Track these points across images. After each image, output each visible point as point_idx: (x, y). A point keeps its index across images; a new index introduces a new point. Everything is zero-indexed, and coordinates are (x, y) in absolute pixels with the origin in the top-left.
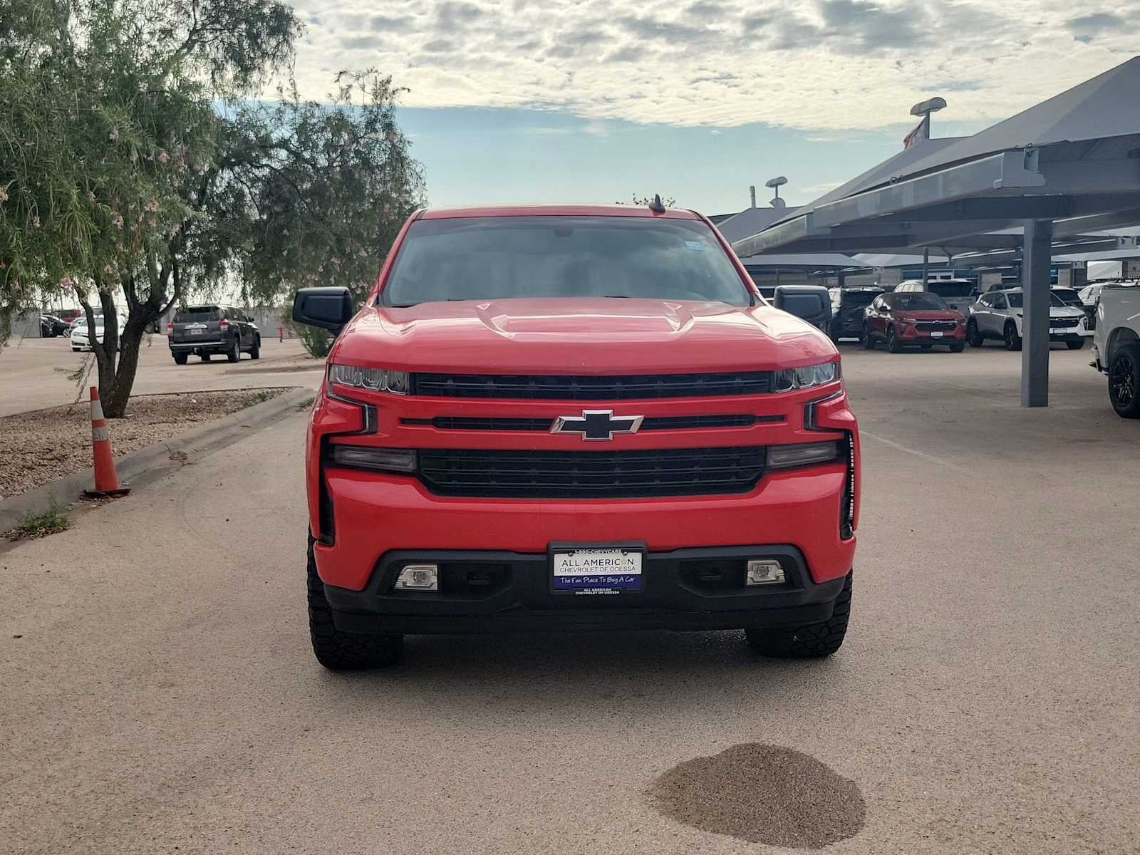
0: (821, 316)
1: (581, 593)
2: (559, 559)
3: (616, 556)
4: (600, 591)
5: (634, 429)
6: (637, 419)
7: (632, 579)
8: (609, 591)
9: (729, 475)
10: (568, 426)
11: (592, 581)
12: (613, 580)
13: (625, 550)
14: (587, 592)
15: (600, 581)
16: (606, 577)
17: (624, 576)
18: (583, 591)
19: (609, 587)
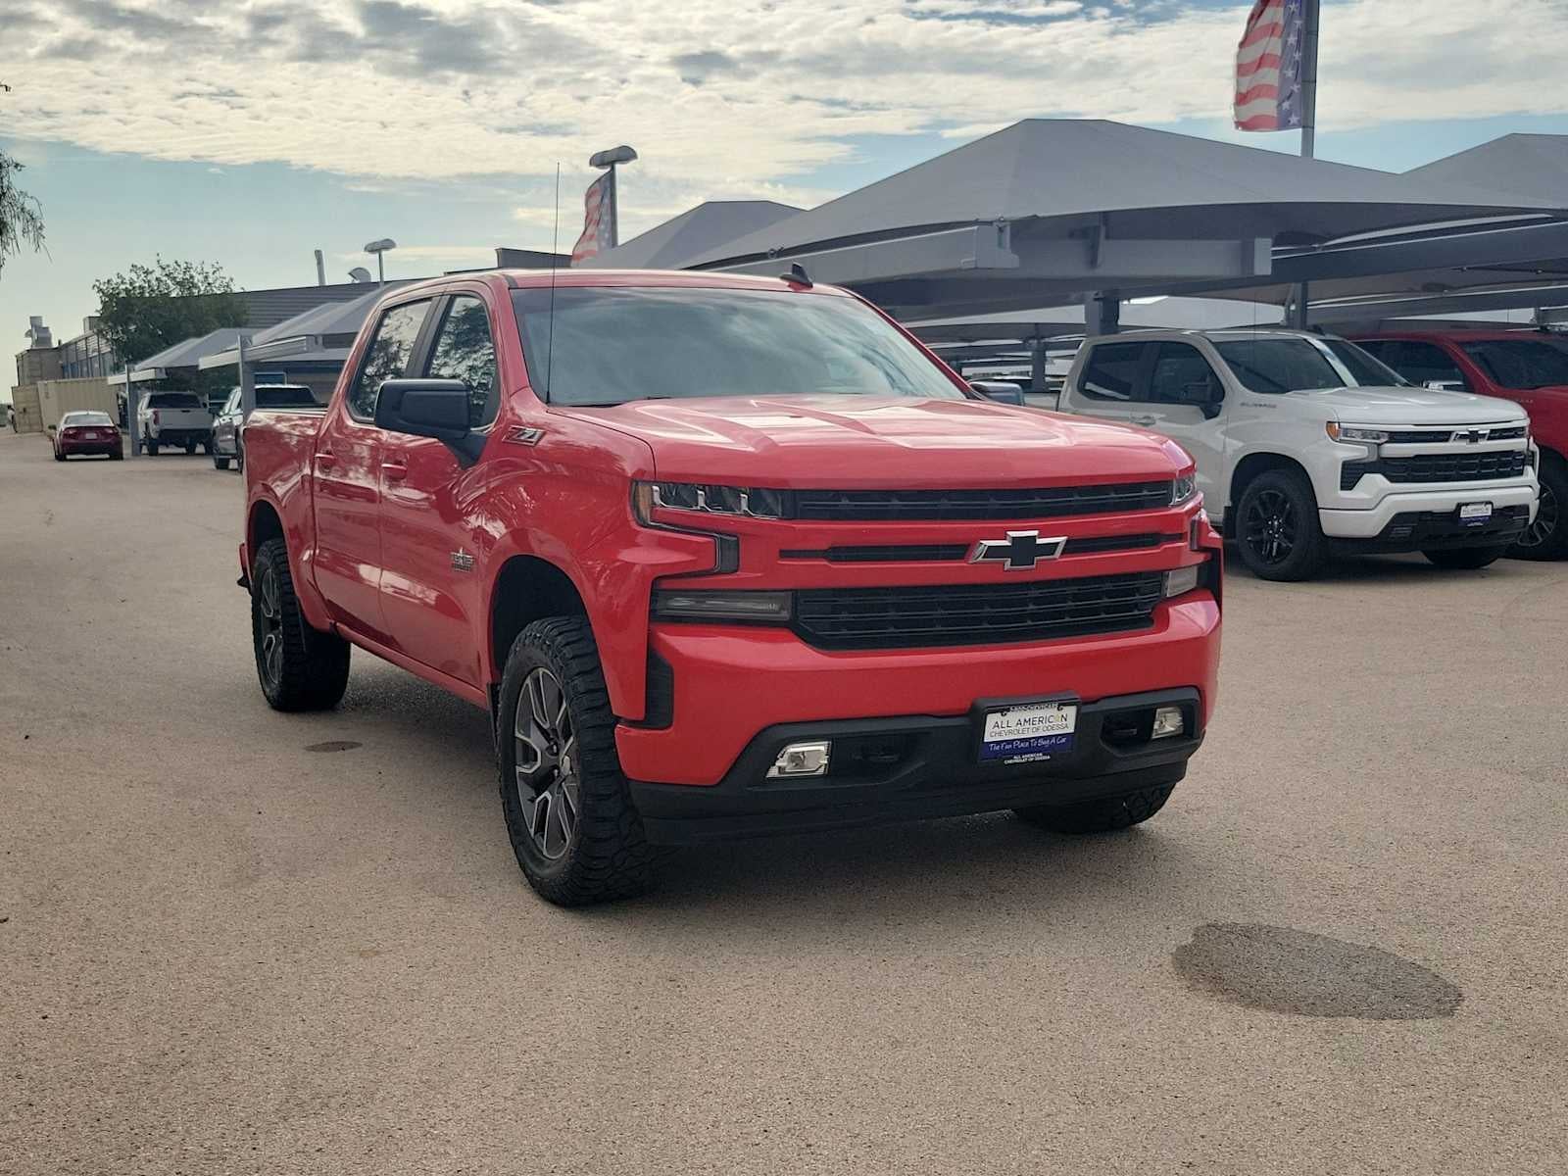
1: (1009, 761)
2: (991, 721)
3: (1050, 712)
4: (1031, 757)
5: (1058, 553)
6: (1061, 541)
7: (1064, 740)
8: (1039, 757)
9: (1132, 607)
10: (990, 552)
11: (1023, 745)
12: (1044, 743)
13: (1062, 704)
14: (1016, 759)
15: (1031, 745)
16: (1038, 739)
17: (1058, 736)
18: (1012, 758)
19: (1040, 752)
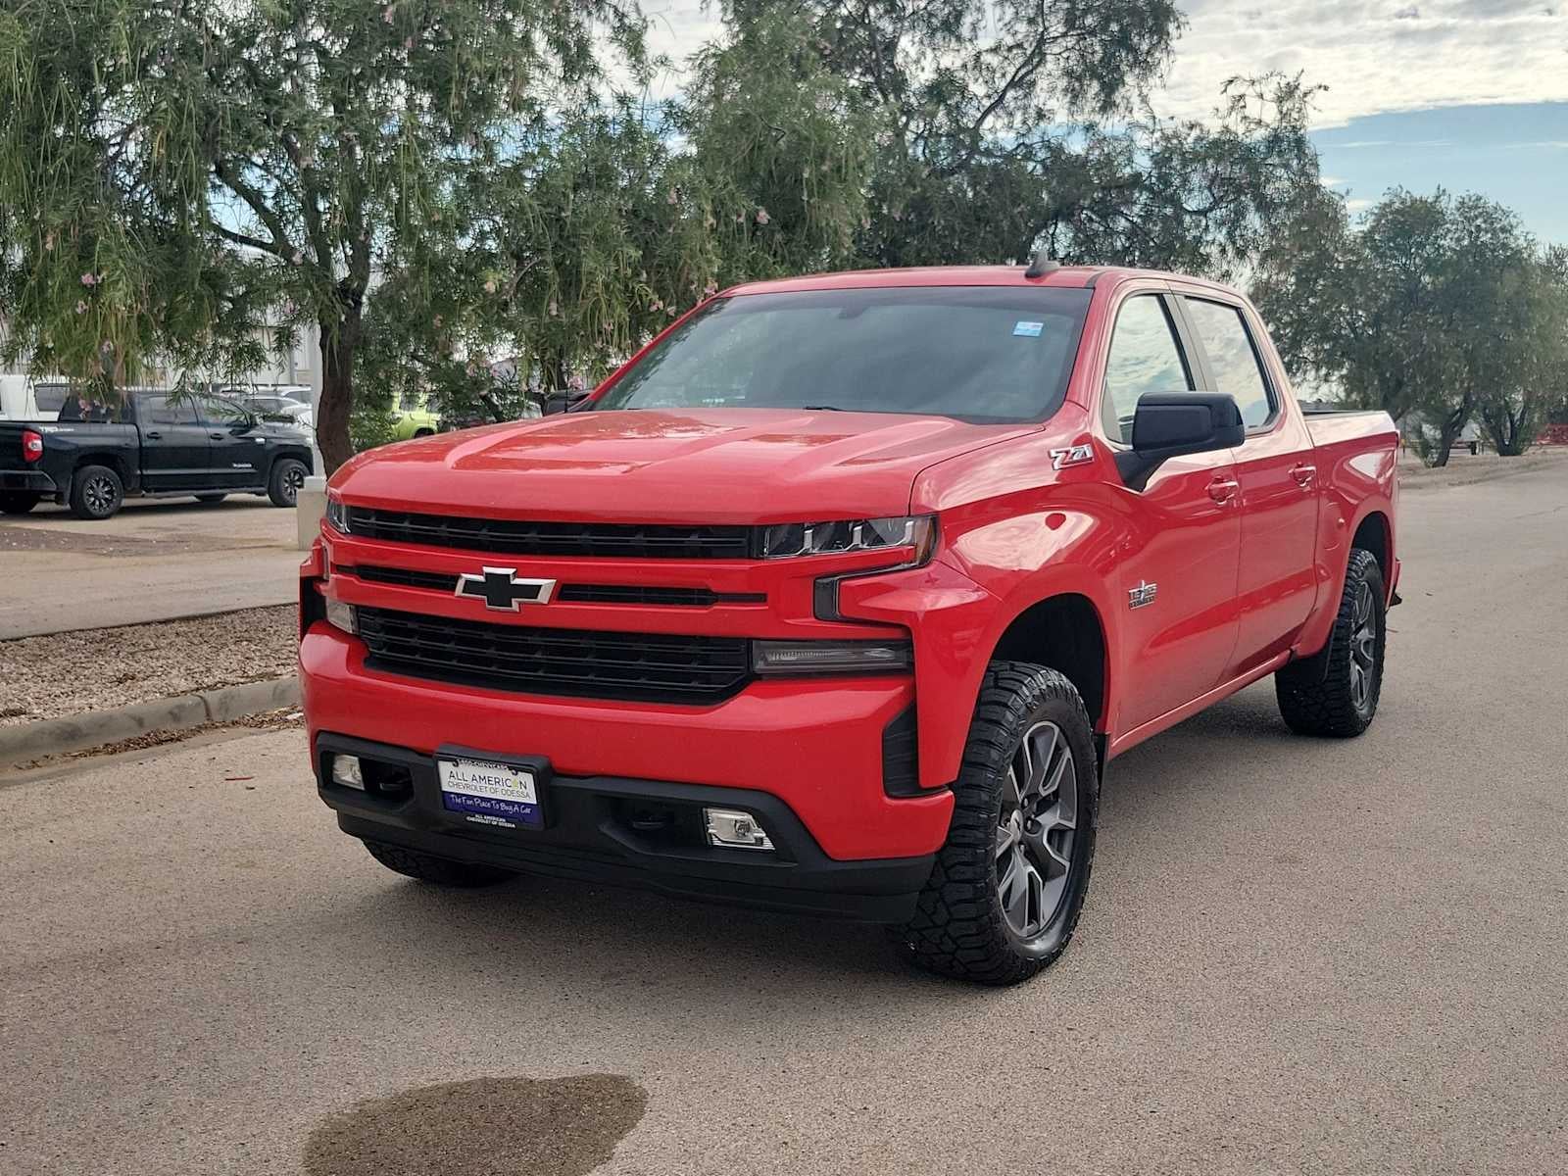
0: (1211, 440)
1: (473, 819)
2: (445, 768)
3: (504, 774)
4: (494, 821)
5: (543, 597)
6: (547, 584)
7: (528, 811)
8: (502, 822)
9: (689, 677)
10: (470, 586)
11: (483, 804)
12: (507, 808)
13: (516, 769)
14: (478, 819)
15: (491, 807)
16: (499, 801)
17: (519, 804)
18: (475, 817)
19: (502, 817)
